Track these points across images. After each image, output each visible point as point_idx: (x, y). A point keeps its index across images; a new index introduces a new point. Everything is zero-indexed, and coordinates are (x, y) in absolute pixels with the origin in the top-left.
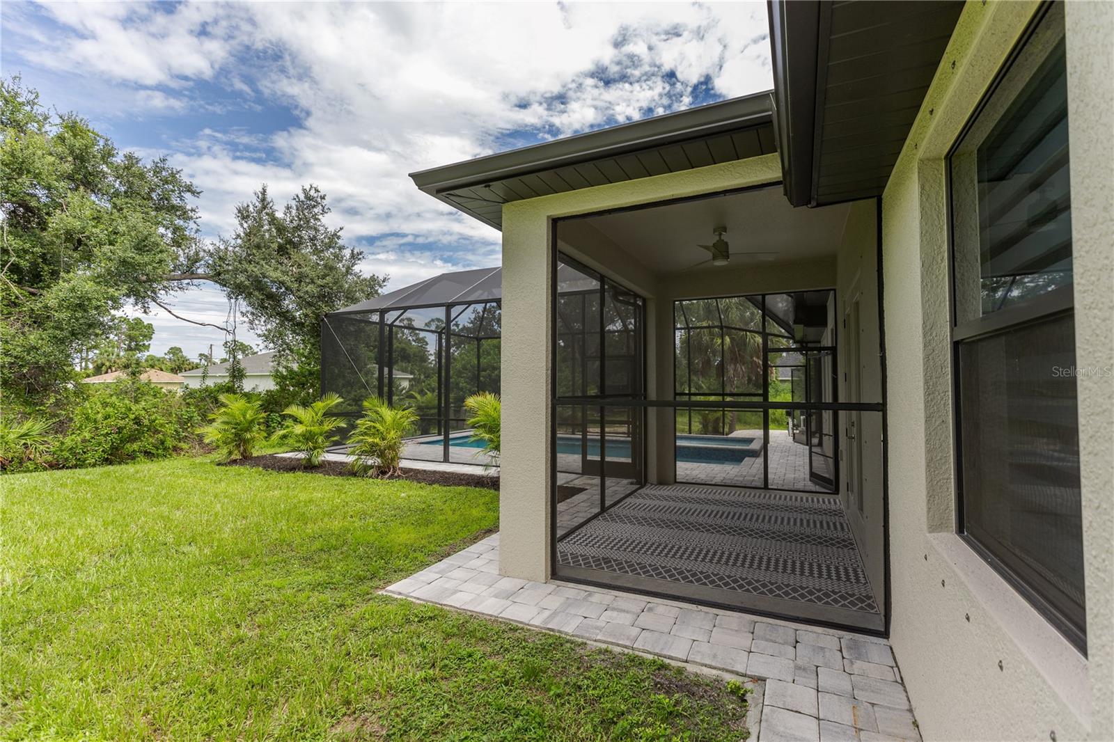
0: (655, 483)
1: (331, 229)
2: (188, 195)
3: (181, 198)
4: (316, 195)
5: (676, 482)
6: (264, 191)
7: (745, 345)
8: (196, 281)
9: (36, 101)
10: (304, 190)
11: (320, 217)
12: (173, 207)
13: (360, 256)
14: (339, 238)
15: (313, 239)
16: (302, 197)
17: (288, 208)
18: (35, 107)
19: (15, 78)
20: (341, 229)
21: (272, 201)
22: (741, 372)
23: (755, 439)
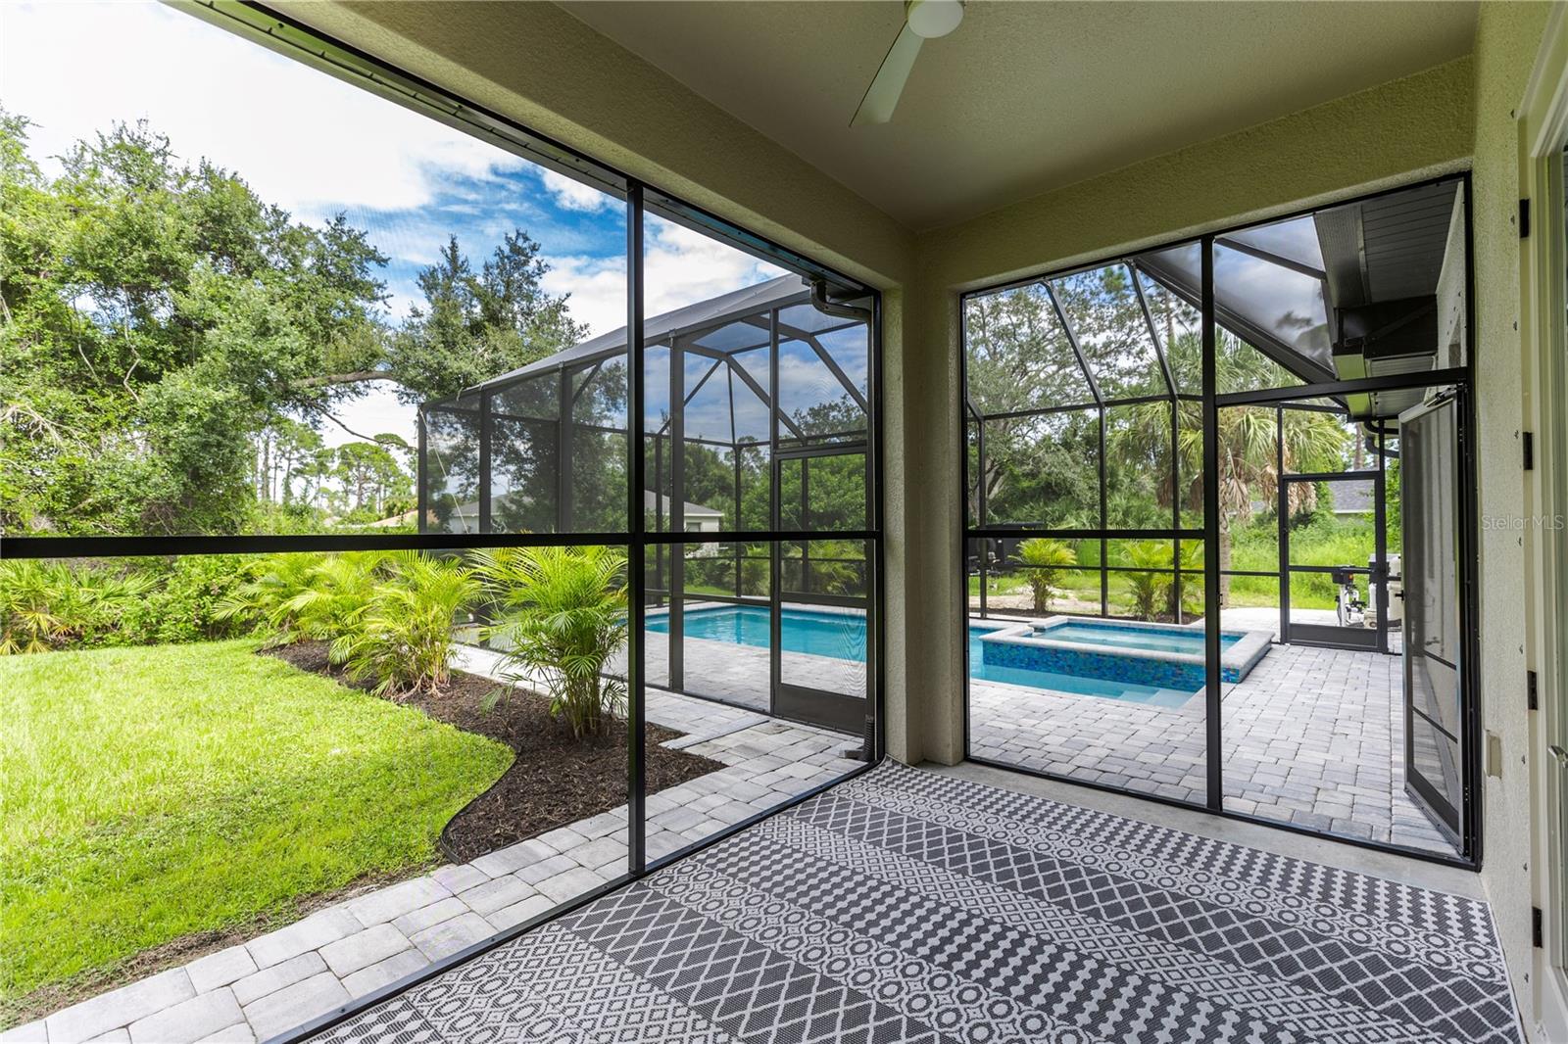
0: (904, 760)
1: (554, 298)
2: (372, 265)
3: (363, 270)
4: (525, 245)
5: (967, 758)
6: (454, 247)
7: (1246, 442)
8: (376, 383)
9: (168, 149)
10: (508, 239)
11: (535, 279)
12: (356, 283)
13: (585, 332)
14: (565, 309)
15: (527, 313)
16: (506, 249)
17: (487, 267)
18: (168, 157)
19: (140, 122)
20: (568, 295)
21: (466, 260)
22: (1239, 496)
23: (1245, 634)
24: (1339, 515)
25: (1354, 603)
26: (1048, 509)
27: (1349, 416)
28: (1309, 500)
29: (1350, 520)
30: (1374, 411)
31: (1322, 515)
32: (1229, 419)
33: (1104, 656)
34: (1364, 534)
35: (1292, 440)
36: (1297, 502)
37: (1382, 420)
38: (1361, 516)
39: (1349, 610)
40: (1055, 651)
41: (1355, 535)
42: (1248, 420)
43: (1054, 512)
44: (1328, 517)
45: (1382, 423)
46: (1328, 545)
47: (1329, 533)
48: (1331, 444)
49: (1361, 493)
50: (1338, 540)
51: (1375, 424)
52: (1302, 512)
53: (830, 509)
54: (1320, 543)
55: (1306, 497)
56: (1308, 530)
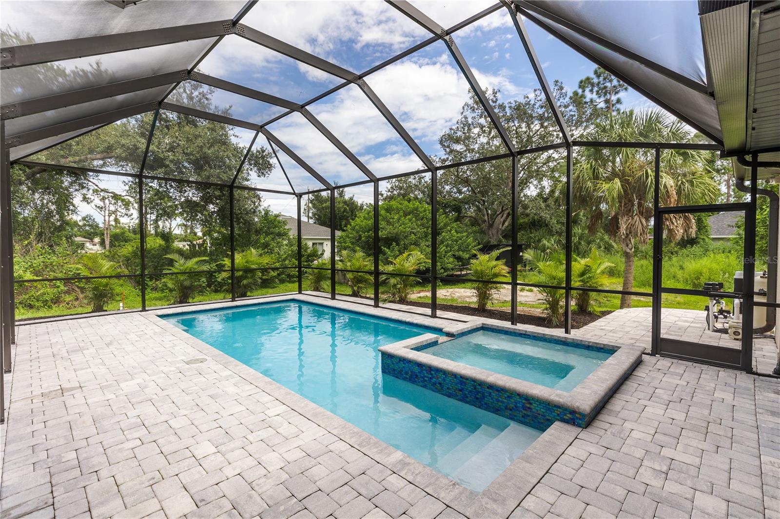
22: (640, 227)
23: (619, 348)
24: (714, 239)
25: (721, 312)
26: (532, 235)
27: (723, 152)
28: (691, 230)
29: (721, 242)
30: (748, 146)
31: (703, 239)
32: (633, 172)
33: (467, 379)
34: (730, 252)
35: (680, 187)
36: (682, 231)
37: (755, 154)
38: (728, 240)
39: (716, 317)
40: (430, 369)
41: (723, 252)
42: (647, 173)
43: (535, 237)
44: (707, 240)
45: (755, 157)
46: (705, 259)
47: (707, 250)
48: (709, 190)
49: (729, 226)
50: (712, 255)
51: (749, 158)
52: (686, 238)
53: (389, 235)
54: (700, 257)
55: (689, 228)
56: (693, 248)
